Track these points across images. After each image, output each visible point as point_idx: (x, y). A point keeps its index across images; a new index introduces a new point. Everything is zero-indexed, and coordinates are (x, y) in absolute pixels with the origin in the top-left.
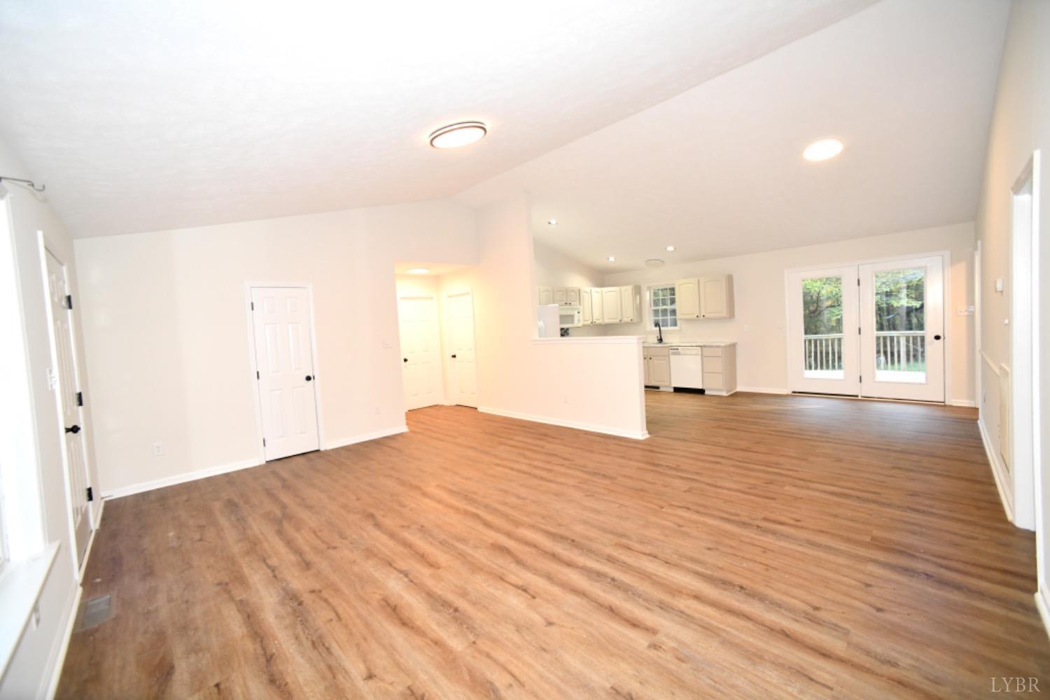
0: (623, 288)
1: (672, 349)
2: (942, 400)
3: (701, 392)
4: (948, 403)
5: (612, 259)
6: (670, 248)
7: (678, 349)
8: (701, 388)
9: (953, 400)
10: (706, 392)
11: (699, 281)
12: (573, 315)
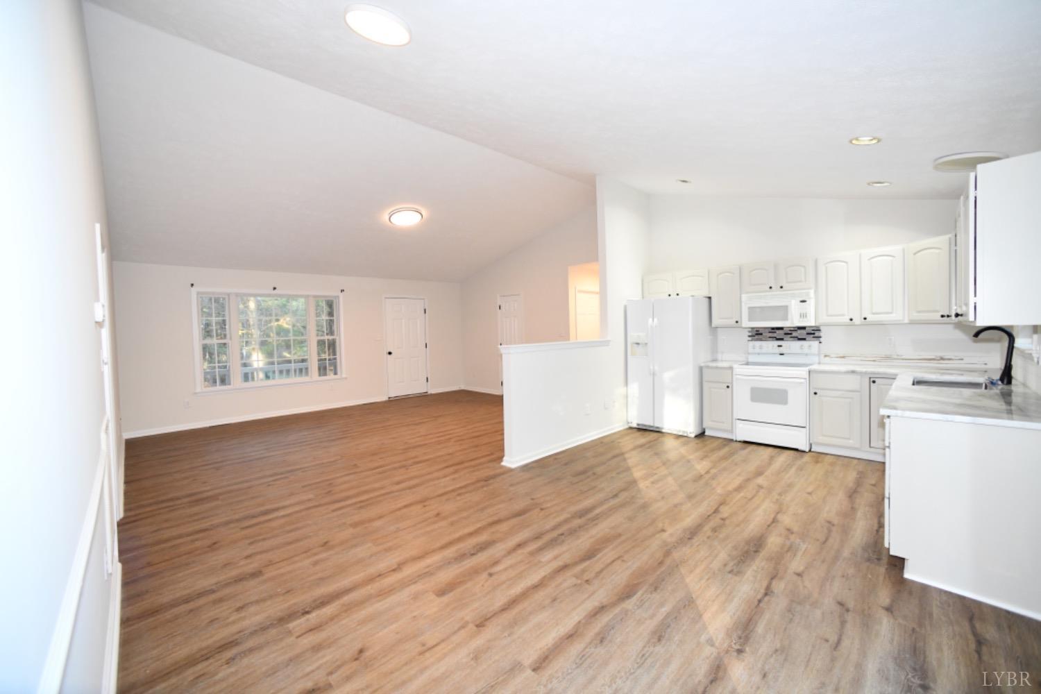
12: (787, 306)
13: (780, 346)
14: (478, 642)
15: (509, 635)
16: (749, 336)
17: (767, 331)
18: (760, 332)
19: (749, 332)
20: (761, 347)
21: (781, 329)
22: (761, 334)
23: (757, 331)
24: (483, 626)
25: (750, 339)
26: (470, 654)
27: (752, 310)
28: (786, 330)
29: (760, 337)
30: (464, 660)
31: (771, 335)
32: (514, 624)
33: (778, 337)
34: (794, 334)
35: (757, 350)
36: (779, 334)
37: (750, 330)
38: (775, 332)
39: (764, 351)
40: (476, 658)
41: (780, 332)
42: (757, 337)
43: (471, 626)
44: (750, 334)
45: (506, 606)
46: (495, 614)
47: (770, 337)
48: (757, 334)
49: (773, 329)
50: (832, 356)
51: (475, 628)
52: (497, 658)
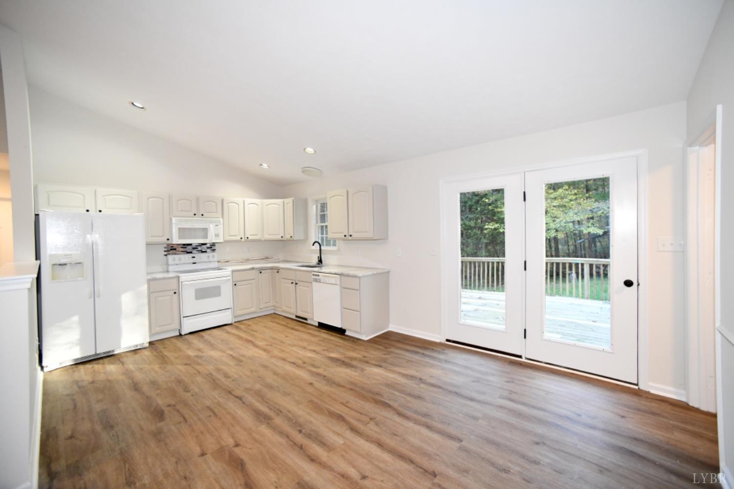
0: (286, 201)
1: (314, 275)
2: (635, 382)
3: (341, 331)
4: (642, 386)
5: (265, 166)
6: (310, 150)
7: (318, 276)
8: (339, 326)
9: (650, 384)
10: (347, 333)
11: (347, 192)
12: (207, 229)
13: (194, 257)
14: (452, 473)
15: (438, 455)
16: (165, 251)
17: (180, 246)
18: (174, 248)
19: (165, 248)
20: (180, 260)
21: (190, 245)
22: (175, 249)
23: (171, 247)
24: (434, 472)
25: (166, 253)
26: (464, 476)
27: (181, 230)
28: (194, 245)
29: (174, 251)
30: (471, 478)
31: (182, 249)
32: (425, 454)
33: (188, 251)
34: (200, 248)
35: (177, 262)
36: (189, 249)
37: (166, 246)
38: (186, 248)
39: (182, 262)
40: (466, 471)
41: (190, 247)
42: (171, 252)
43: (436, 480)
44: (166, 250)
45: (408, 461)
46: (417, 466)
47: (182, 251)
48: (171, 249)
49: (184, 245)
50: (222, 261)
51: (438, 477)
52: (460, 460)
